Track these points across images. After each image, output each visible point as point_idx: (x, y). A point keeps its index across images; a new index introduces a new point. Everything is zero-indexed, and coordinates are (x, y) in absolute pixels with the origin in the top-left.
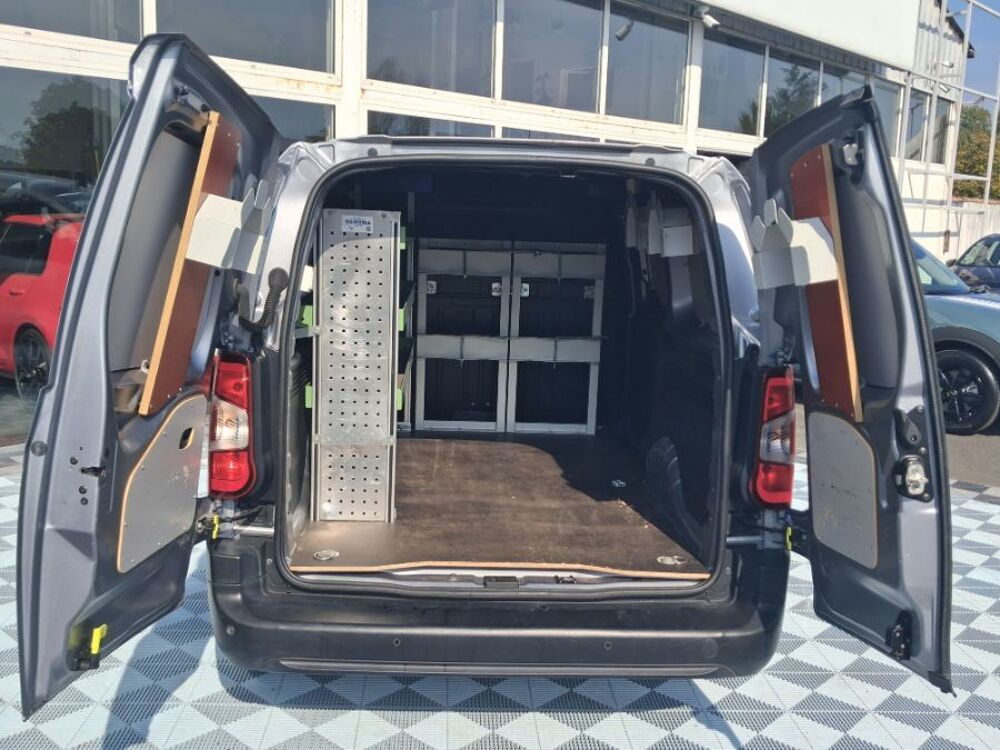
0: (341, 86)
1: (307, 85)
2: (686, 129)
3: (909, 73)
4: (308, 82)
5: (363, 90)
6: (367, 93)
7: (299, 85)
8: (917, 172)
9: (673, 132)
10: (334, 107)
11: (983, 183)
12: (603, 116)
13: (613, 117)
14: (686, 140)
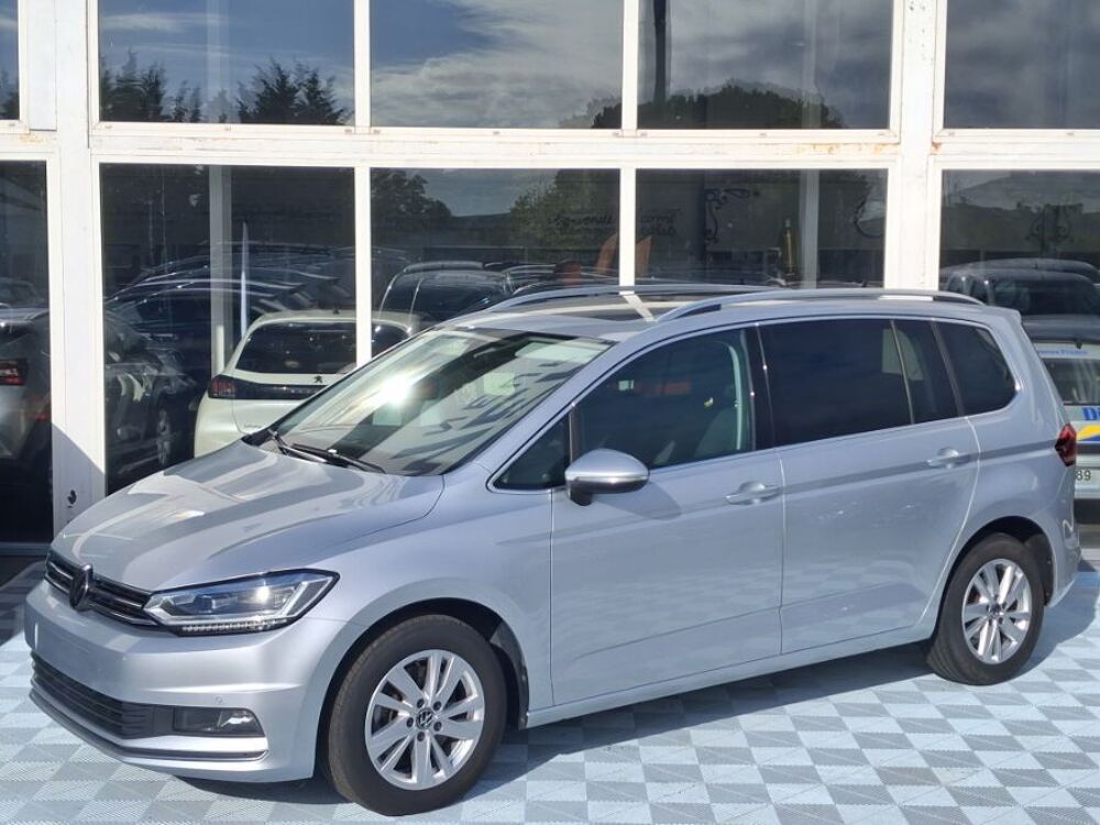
0: (899, 144)
1: (842, 147)
4: (846, 144)
5: (936, 145)
6: (943, 147)
7: (831, 149)
10: (885, 172)
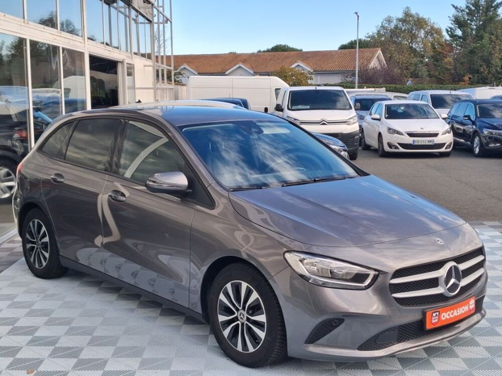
2: (84, 40)
9: (81, 42)
12: (59, 32)
13: (62, 32)
14: (85, 47)
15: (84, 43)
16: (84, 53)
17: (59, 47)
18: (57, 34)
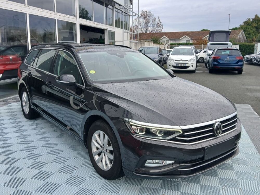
2: (76, 18)
3: (123, 7)
8: (126, 32)
9: (74, 19)
11: (137, 35)
12: (56, 13)
13: (58, 13)
14: (77, 21)
15: (77, 19)
16: (76, 23)
17: (55, 19)
18: (54, 13)
